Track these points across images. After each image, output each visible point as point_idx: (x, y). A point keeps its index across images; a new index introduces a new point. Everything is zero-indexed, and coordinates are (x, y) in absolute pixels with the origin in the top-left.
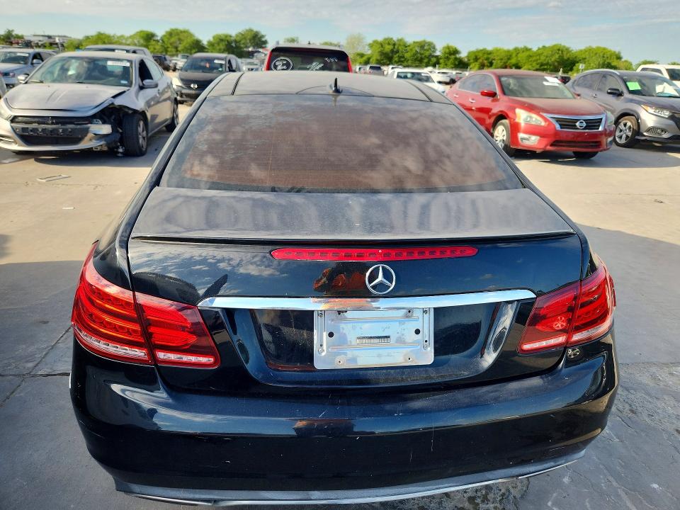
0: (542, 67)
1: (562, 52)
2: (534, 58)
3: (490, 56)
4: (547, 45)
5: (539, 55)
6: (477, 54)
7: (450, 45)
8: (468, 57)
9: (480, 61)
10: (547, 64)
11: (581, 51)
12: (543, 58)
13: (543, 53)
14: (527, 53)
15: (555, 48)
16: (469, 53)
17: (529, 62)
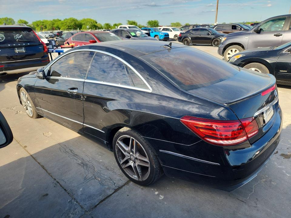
0: (69, 28)
1: (75, 21)
2: (64, 24)
3: (43, 23)
4: (67, 18)
5: (66, 22)
6: (37, 23)
7: (21, 19)
8: (33, 24)
9: (40, 26)
10: (71, 26)
11: (81, 20)
12: (68, 24)
13: (67, 22)
14: (61, 22)
15: (72, 19)
16: (33, 23)
17: (63, 26)
